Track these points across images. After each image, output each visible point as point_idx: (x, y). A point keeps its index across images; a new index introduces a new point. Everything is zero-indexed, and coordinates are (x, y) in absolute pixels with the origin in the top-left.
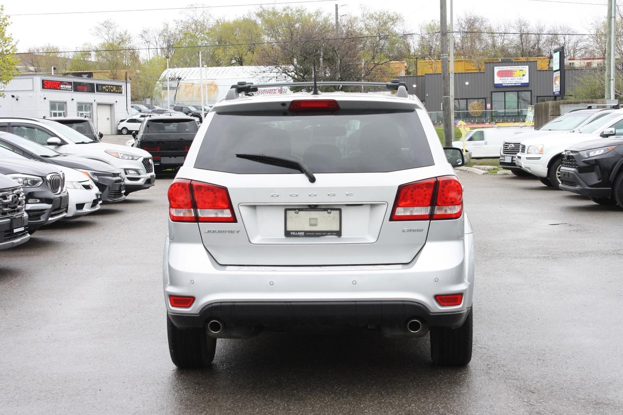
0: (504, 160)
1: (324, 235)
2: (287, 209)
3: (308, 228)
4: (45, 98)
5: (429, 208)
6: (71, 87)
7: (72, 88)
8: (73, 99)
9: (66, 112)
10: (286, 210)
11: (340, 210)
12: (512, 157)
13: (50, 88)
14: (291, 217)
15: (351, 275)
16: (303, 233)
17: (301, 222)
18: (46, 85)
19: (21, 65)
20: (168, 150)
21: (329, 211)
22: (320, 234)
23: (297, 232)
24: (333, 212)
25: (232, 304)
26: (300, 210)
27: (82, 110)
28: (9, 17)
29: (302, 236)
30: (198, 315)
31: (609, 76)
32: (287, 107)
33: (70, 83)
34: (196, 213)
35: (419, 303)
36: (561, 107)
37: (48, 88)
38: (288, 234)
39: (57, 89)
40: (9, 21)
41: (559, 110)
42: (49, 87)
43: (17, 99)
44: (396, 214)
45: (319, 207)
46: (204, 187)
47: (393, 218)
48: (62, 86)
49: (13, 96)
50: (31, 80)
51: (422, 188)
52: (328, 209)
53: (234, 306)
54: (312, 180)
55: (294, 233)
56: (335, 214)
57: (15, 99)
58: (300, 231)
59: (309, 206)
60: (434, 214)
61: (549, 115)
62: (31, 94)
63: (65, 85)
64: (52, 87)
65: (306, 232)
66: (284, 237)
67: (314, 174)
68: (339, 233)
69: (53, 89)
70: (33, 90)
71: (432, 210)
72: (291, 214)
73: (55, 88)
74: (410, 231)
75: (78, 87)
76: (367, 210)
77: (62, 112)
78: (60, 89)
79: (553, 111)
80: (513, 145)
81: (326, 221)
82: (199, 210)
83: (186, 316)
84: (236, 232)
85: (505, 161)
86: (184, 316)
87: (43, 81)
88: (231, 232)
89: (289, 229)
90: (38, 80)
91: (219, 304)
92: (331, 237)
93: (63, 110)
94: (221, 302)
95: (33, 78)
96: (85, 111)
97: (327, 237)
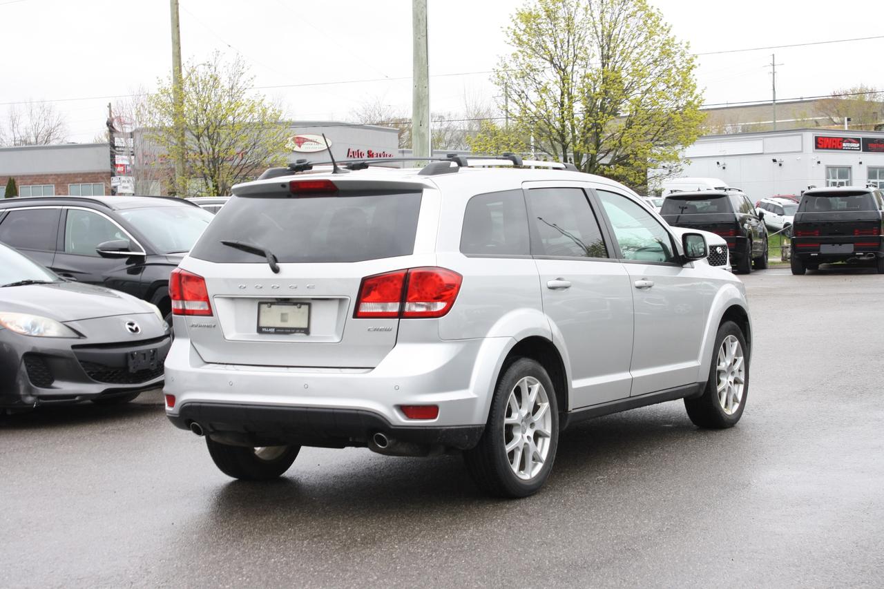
1: (294, 333)
2: (262, 302)
3: (279, 324)
4: (819, 162)
5: (398, 304)
6: (858, 145)
7: (860, 147)
8: (861, 163)
9: (851, 181)
10: (260, 304)
11: (309, 305)
13: (827, 148)
14: (263, 311)
15: (303, 378)
16: (273, 330)
17: (272, 317)
18: (821, 144)
19: (822, 116)
20: (830, 234)
21: (299, 305)
22: (286, 331)
23: (269, 328)
24: (303, 306)
26: (272, 304)
27: (876, 178)
28: (696, 57)
29: (273, 333)
32: (288, 189)
33: (857, 140)
34: (184, 305)
35: (375, 413)
37: (823, 148)
38: (260, 330)
39: (837, 149)
40: (696, 62)
42: (825, 147)
43: (780, 165)
44: (361, 311)
45: (290, 301)
47: (357, 314)
48: (844, 145)
49: (774, 161)
50: (800, 137)
51: (392, 281)
52: (299, 303)
54: (276, 270)
55: (264, 329)
56: (305, 308)
57: (777, 164)
58: (271, 328)
60: (404, 312)
62: (799, 157)
63: (850, 142)
64: (829, 147)
65: (276, 328)
66: (257, 334)
68: (306, 331)
69: (831, 149)
70: (802, 152)
71: (402, 307)
72: (264, 307)
73: (834, 148)
74: (375, 330)
75: (870, 145)
76: (335, 305)
77: (844, 181)
78: (842, 149)
81: (295, 317)
82: (186, 302)
84: (213, 327)
87: (817, 138)
88: (208, 326)
89: (262, 324)
90: (809, 138)
91: (190, 404)
92: (300, 334)
93: (847, 178)
94: (191, 402)
95: (801, 135)
96: (880, 179)
97: (296, 334)
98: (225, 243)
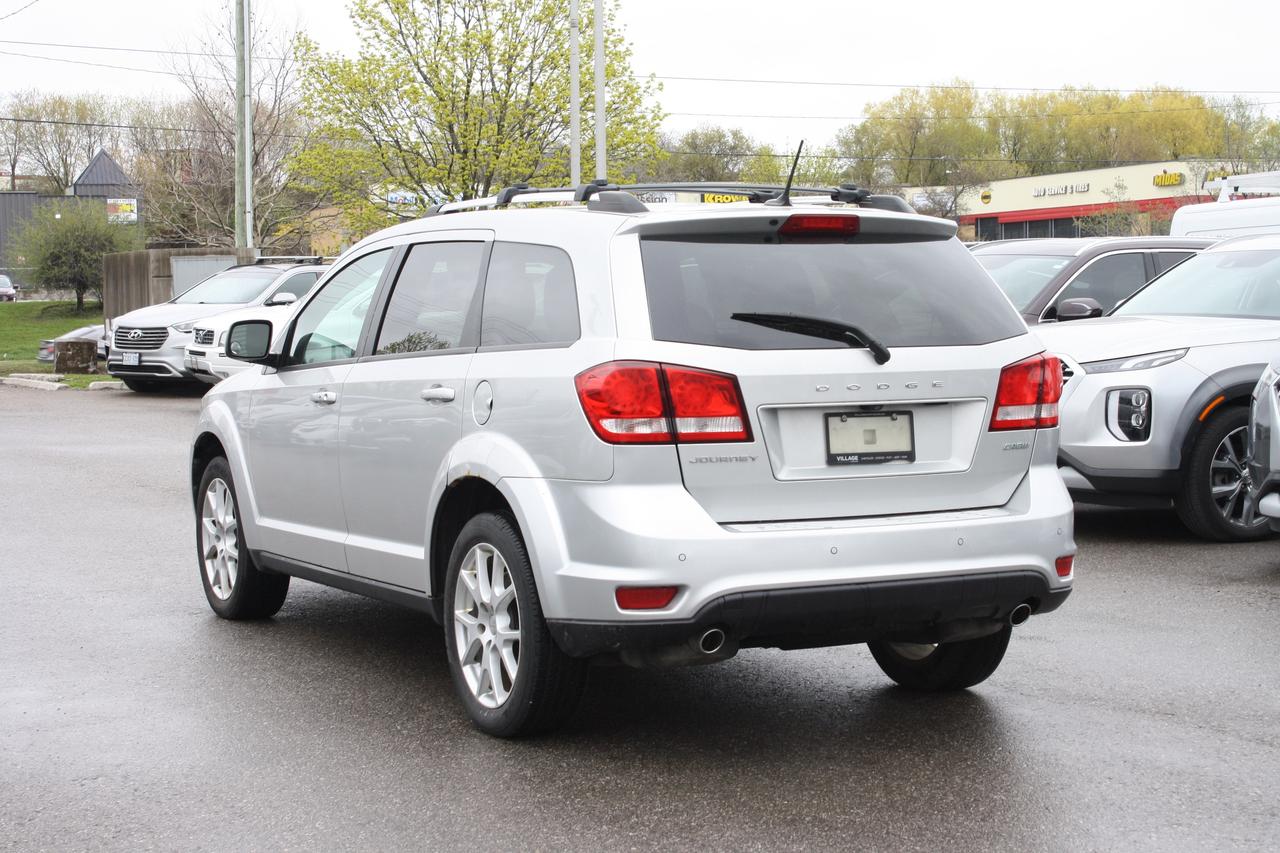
0: (122, 361)
1: (888, 461)
2: (829, 414)
3: (864, 447)
5: (1035, 406)
10: (827, 417)
11: (910, 414)
12: (140, 355)
14: (835, 429)
16: (856, 458)
17: (851, 437)
21: (894, 415)
22: (883, 458)
23: (848, 455)
24: (899, 417)
25: (765, 594)
26: (851, 415)
29: (855, 463)
30: (692, 621)
31: (243, 205)
32: (778, 226)
34: (672, 426)
35: (1040, 573)
36: (173, 260)
38: (832, 460)
41: (169, 266)
44: (997, 420)
46: (684, 375)
47: (995, 426)
52: (893, 412)
53: (767, 597)
54: (881, 359)
55: (842, 458)
56: (903, 420)
58: (851, 455)
59: (862, 407)
60: (1041, 419)
61: (151, 275)
65: (860, 455)
66: (827, 466)
67: (889, 349)
68: (910, 456)
71: (1039, 411)
72: (834, 422)
74: (1014, 447)
79: (158, 268)
80: (139, 332)
81: (889, 436)
82: (678, 420)
83: (664, 625)
84: (750, 460)
85: (124, 363)
86: (659, 626)
88: (742, 460)
89: (834, 450)
91: (740, 596)
92: (899, 462)
94: (742, 593)
97: (893, 463)
98: (736, 317)
